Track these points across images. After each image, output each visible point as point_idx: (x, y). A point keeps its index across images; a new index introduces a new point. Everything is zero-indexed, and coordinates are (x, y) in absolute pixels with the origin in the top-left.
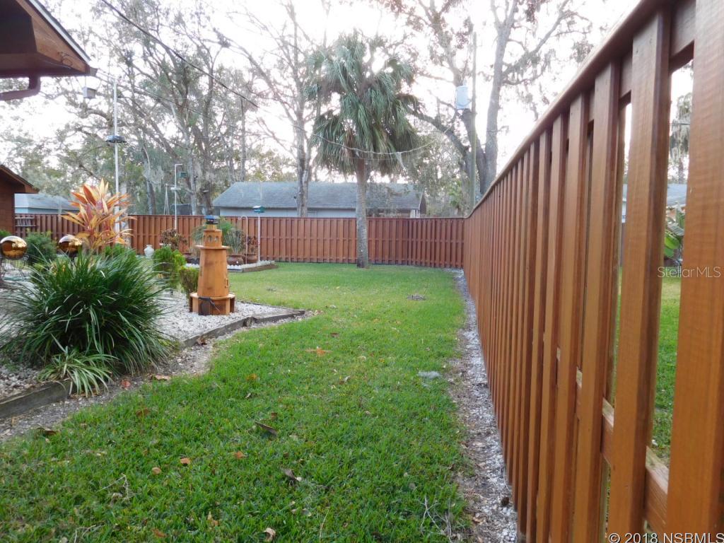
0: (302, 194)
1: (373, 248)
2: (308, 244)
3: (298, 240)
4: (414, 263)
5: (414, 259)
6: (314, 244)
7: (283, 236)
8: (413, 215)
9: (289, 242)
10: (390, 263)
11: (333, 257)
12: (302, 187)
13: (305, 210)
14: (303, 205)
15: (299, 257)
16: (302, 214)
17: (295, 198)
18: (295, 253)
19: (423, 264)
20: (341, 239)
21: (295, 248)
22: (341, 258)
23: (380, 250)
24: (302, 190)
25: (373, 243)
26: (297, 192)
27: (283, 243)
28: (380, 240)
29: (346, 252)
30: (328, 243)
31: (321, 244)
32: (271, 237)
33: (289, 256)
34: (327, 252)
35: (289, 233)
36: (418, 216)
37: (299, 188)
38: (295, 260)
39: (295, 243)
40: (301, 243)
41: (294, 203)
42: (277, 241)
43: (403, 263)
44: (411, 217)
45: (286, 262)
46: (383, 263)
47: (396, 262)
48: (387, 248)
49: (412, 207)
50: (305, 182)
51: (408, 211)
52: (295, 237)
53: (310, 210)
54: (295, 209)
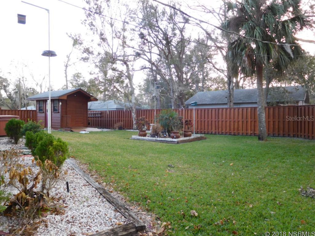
0: (230, 95)
1: (272, 126)
2: (228, 124)
3: (222, 121)
4: (303, 136)
5: (302, 134)
6: (232, 123)
7: (213, 119)
8: (300, 104)
9: (217, 122)
10: (284, 136)
11: (244, 131)
12: (230, 91)
13: (232, 104)
14: (230, 102)
15: (223, 131)
16: (230, 106)
17: (226, 97)
18: (220, 129)
19: (311, 137)
20: (249, 120)
21: (220, 126)
22: (249, 132)
23: (277, 127)
24: (230, 93)
25: (272, 123)
26: (227, 95)
27: (214, 123)
28: (277, 120)
29: (253, 128)
30: (240, 123)
31: (236, 124)
32: (206, 120)
33: (217, 131)
34: (240, 128)
35: (217, 117)
36: (304, 104)
37: (228, 92)
38: (220, 133)
39: (220, 123)
40: (224, 123)
41: (226, 100)
42: (210, 122)
43: (294, 136)
44: (299, 105)
45: (215, 134)
46: (279, 135)
47: (289, 136)
48: (281, 126)
49: (299, 99)
50: (232, 89)
51: (298, 102)
52: (220, 119)
53: (235, 104)
54: (226, 104)
